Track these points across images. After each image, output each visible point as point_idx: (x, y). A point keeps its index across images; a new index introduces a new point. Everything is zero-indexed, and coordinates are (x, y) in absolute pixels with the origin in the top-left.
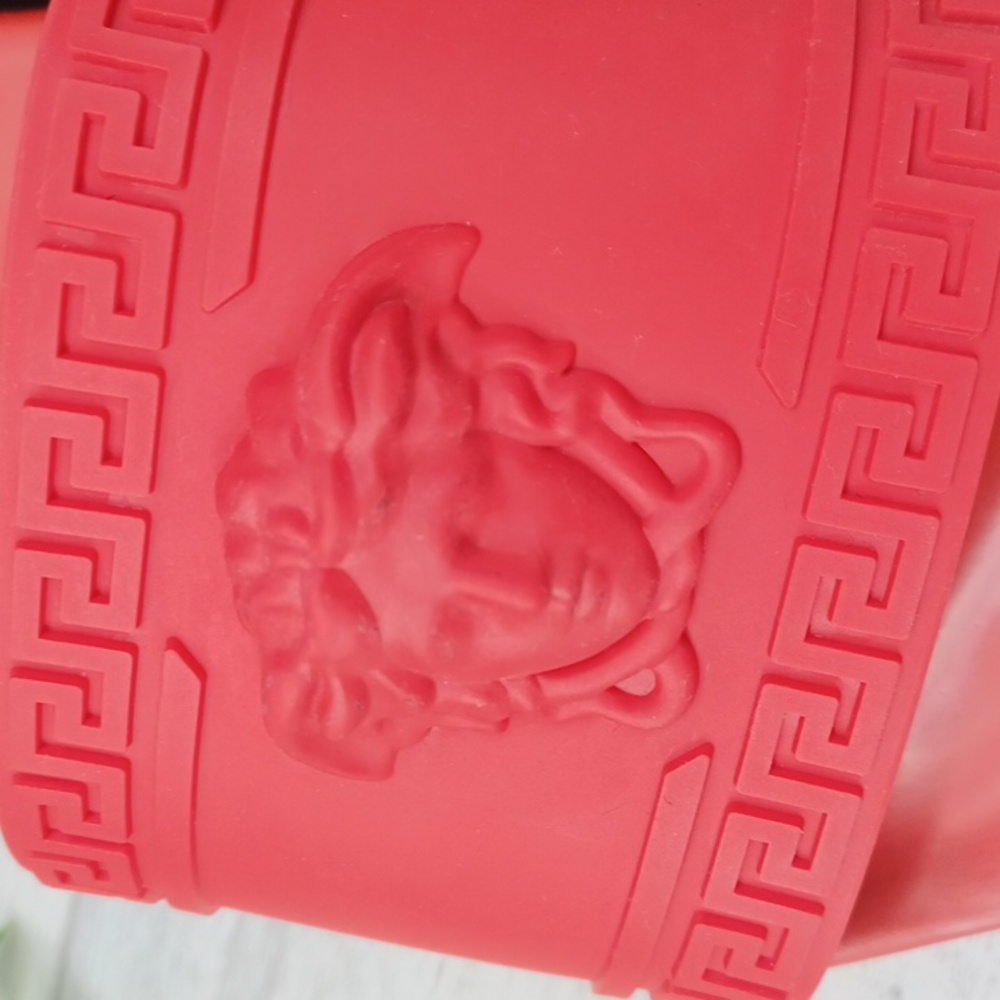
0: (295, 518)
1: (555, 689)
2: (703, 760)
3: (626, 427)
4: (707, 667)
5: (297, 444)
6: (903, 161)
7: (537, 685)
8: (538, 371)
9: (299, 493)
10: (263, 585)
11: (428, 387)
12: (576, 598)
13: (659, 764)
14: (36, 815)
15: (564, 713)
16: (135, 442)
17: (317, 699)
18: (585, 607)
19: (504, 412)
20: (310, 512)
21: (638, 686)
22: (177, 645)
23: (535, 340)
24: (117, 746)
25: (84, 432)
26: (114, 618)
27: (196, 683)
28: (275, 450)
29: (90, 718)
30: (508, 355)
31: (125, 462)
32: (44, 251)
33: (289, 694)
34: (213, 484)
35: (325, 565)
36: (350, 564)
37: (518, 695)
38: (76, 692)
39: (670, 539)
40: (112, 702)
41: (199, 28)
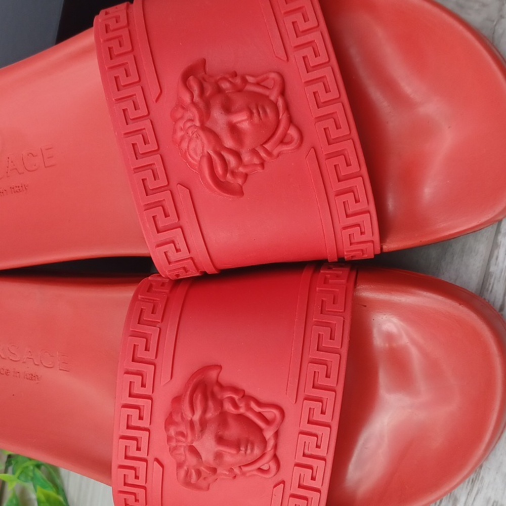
0: (182, 434)
1: (245, 469)
2: (282, 485)
3: (257, 409)
4: (282, 463)
5: (182, 417)
6: (316, 348)
7: (241, 469)
8: (236, 397)
9: (183, 428)
10: (175, 448)
11: (211, 404)
12: (246, 450)
13: (273, 486)
14: (124, 500)
15: (248, 474)
16: (146, 414)
17: (189, 474)
18: (249, 451)
19: (228, 407)
20: (185, 433)
21: (265, 467)
22: (157, 460)
23: (235, 390)
24: (143, 484)
25: (135, 413)
26: (142, 454)
27: (161, 469)
28: (177, 418)
29: (137, 477)
30: (228, 394)
31: (144, 419)
32: (126, 375)
33: (182, 473)
34: (164, 423)
35: (189, 445)
36: (194, 444)
37: (237, 471)
38: (133, 472)
39: (269, 434)
40: (142, 474)
41: (159, 323)
